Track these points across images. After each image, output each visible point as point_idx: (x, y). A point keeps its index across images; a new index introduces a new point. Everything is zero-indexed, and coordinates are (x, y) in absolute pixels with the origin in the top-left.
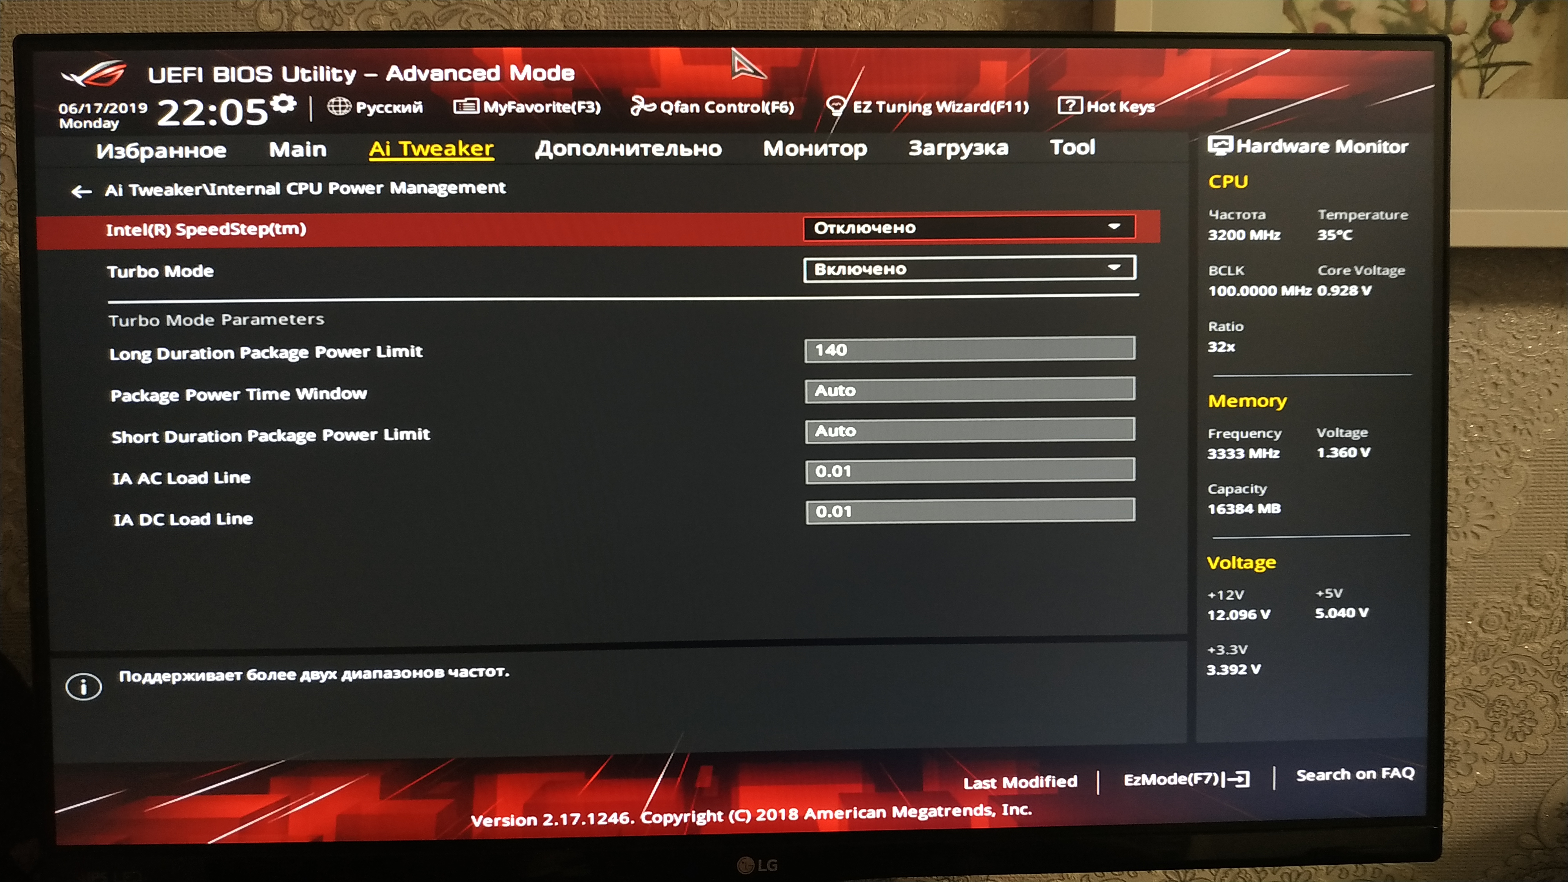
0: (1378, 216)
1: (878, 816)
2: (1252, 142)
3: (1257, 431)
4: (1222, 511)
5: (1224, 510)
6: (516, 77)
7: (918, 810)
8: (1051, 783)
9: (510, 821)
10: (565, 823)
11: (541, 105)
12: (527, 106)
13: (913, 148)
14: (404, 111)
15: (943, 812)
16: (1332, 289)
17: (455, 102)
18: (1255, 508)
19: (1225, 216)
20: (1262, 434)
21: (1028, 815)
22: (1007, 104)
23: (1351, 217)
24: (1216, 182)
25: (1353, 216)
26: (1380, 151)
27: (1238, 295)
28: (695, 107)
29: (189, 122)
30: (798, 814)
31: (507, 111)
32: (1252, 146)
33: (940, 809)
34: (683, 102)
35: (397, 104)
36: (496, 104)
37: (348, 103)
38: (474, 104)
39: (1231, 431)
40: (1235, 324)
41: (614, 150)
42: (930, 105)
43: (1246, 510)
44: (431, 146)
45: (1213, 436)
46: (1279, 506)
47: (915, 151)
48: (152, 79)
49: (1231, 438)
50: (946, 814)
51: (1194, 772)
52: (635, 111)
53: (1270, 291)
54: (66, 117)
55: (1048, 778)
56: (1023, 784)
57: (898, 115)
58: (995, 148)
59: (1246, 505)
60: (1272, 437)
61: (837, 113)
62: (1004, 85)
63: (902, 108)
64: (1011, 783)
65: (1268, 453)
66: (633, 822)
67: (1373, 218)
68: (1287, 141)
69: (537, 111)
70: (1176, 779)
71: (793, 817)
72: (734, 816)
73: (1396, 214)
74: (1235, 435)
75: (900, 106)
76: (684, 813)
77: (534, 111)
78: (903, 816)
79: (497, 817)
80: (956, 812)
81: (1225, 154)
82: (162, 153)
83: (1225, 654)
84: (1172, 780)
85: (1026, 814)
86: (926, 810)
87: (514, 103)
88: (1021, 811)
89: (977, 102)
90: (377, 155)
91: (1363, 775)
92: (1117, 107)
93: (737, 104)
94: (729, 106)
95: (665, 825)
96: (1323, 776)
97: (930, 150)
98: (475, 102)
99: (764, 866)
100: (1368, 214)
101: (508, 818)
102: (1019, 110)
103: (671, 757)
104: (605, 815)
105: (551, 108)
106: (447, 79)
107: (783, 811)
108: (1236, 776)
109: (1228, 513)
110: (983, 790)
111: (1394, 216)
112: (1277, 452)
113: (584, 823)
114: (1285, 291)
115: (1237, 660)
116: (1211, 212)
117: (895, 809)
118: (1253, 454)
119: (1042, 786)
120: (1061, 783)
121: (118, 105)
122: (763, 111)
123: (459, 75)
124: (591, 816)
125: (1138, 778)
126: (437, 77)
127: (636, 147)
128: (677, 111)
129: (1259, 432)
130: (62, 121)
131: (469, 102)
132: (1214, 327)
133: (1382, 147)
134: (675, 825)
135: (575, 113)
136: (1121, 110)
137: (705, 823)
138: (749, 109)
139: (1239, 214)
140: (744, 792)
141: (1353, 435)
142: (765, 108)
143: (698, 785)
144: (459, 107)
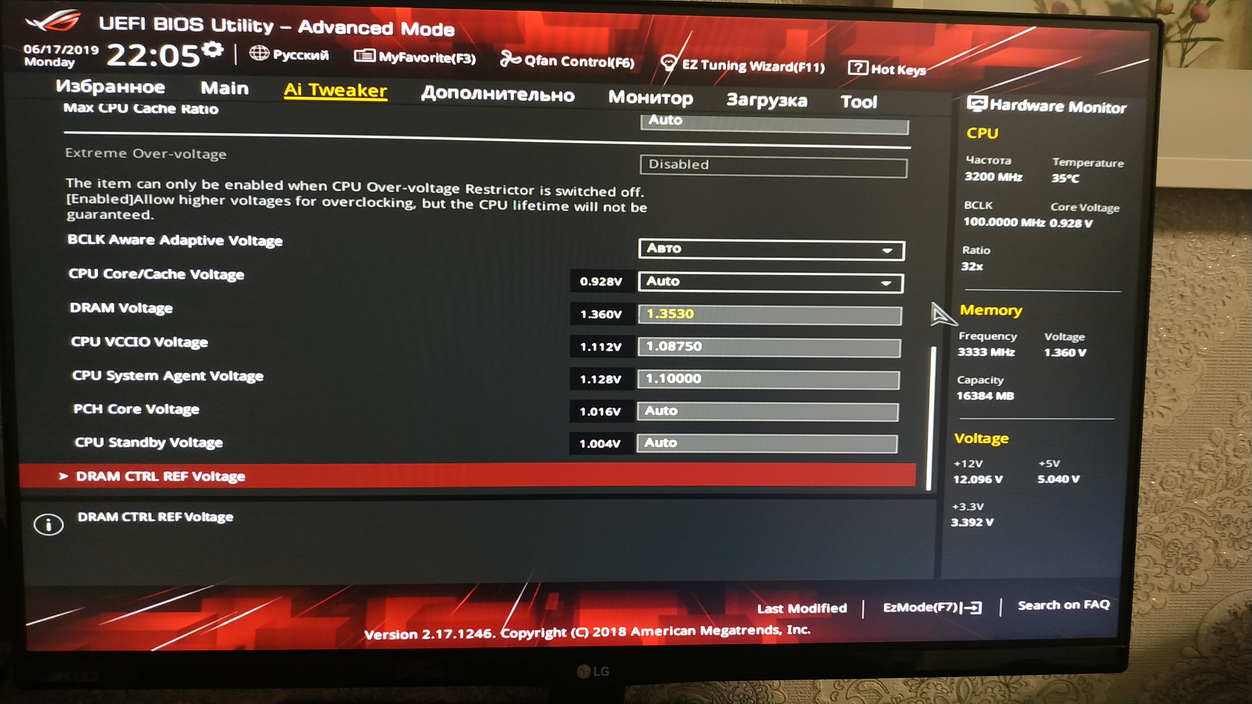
0: (1100, 164)
1: (689, 634)
2: (1003, 101)
3: (998, 334)
4: (967, 397)
5: (970, 396)
6: (406, 32)
7: (721, 629)
8: (826, 609)
9: (395, 635)
10: (440, 637)
11: (426, 56)
12: (415, 56)
13: (730, 99)
14: (313, 58)
15: (741, 631)
16: (1062, 222)
17: (355, 51)
18: (994, 395)
19: (979, 161)
20: (1001, 337)
21: (808, 634)
22: (807, 65)
23: (1079, 164)
24: (973, 133)
25: (1080, 163)
26: (1104, 112)
27: (987, 225)
28: (553, 61)
29: (134, 63)
30: (626, 631)
31: (398, 61)
32: (1002, 105)
33: (738, 628)
34: (543, 56)
35: (307, 52)
36: (389, 54)
37: (266, 50)
38: (371, 54)
39: (977, 334)
40: (984, 248)
41: (486, 95)
42: (745, 65)
43: (987, 397)
44: (335, 88)
45: (962, 338)
46: (1012, 394)
47: (732, 101)
48: (102, 27)
49: (977, 340)
50: (743, 633)
51: (938, 602)
52: (504, 63)
53: (1012, 222)
54: (31, 56)
55: (824, 605)
56: (805, 610)
57: (718, 72)
58: (797, 101)
59: (987, 393)
60: (1009, 339)
61: (670, 69)
62: (805, 49)
63: (722, 66)
64: (794, 609)
65: (1005, 352)
66: (494, 637)
67: (1096, 165)
68: (1031, 101)
69: (423, 61)
70: (924, 607)
71: (622, 633)
72: (576, 633)
73: (1114, 163)
74: (980, 337)
75: (720, 64)
76: (535, 630)
77: (420, 61)
78: (709, 634)
79: (386, 632)
80: (751, 631)
81: (981, 111)
82: (111, 88)
83: (966, 510)
84: (921, 608)
85: (806, 633)
86: (727, 629)
87: (404, 53)
88: (802, 630)
89: (783, 63)
90: (291, 94)
91: (1070, 606)
92: (896, 70)
93: (587, 59)
94: (581, 61)
95: (520, 639)
96: (1039, 606)
97: (744, 101)
98: (372, 52)
99: (598, 672)
100: (1092, 162)
101: (394, 633)
102: (817, 70)
103: (525, 586)
104: (472, 631)
105: (435, 59)
106: (349, 32)
107: (614, 629)
108: (971, 605)
109: (972, 399)
110: (772, 614)
111: (1113, 164)
112: (1013, 351)
113: (455, 637)
114: (1025, 223)
115: (975, 515)
116: (968, 158)
117: (703, 628)
118: (994, 352)
119: (819, 612)
120: (834, 609)
121: (74, 47)
122: (609, 66)
123: (359, 29)
124: (461, 632)
125: (894, 606)
126: (340, 30)
127: (504, 93)
128: (538, 64)
129: (999, 335)
130: (27, 59)
131: (367, 52)
132: (967, 251)
133: (1106, 108)
134: (528, 639)
135: (454, 63)
136: (899, 73)
137: (552, 638)
138: (597, 63)
139: (990, 159)
140: (584, 613)
141: (1073, 338)
142: (611, 63)
143: (547, 608)
144: (359, 56)
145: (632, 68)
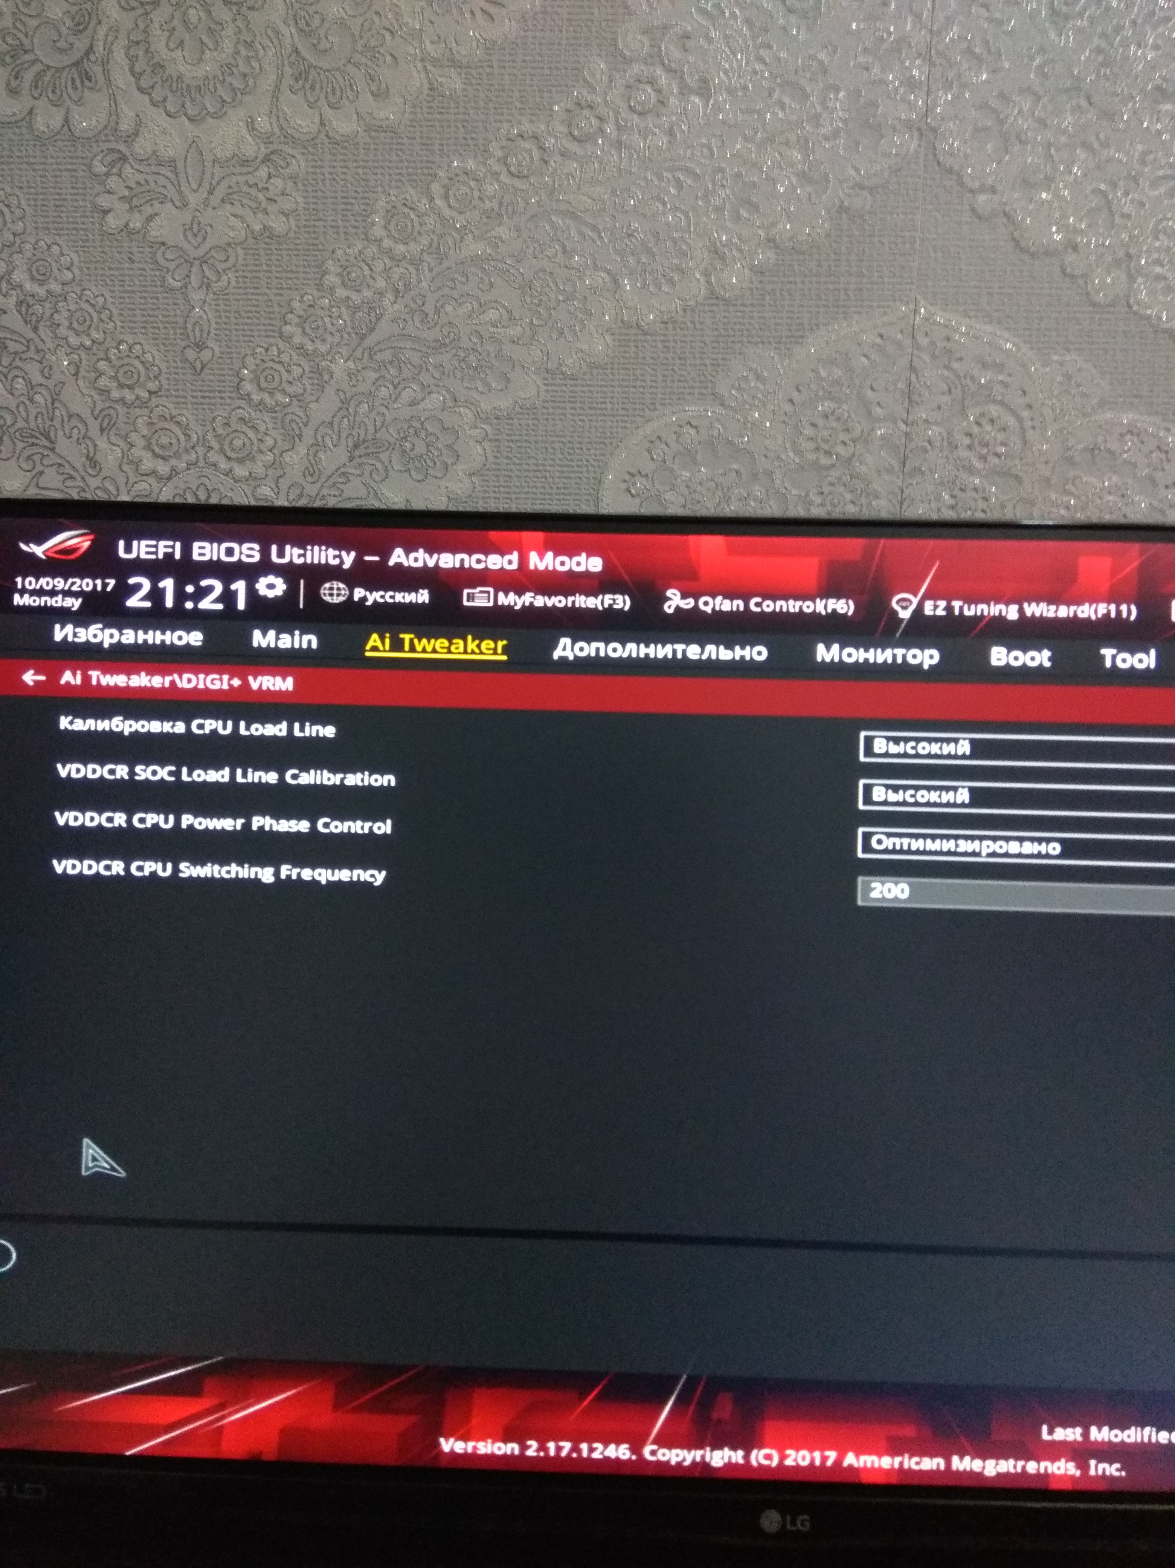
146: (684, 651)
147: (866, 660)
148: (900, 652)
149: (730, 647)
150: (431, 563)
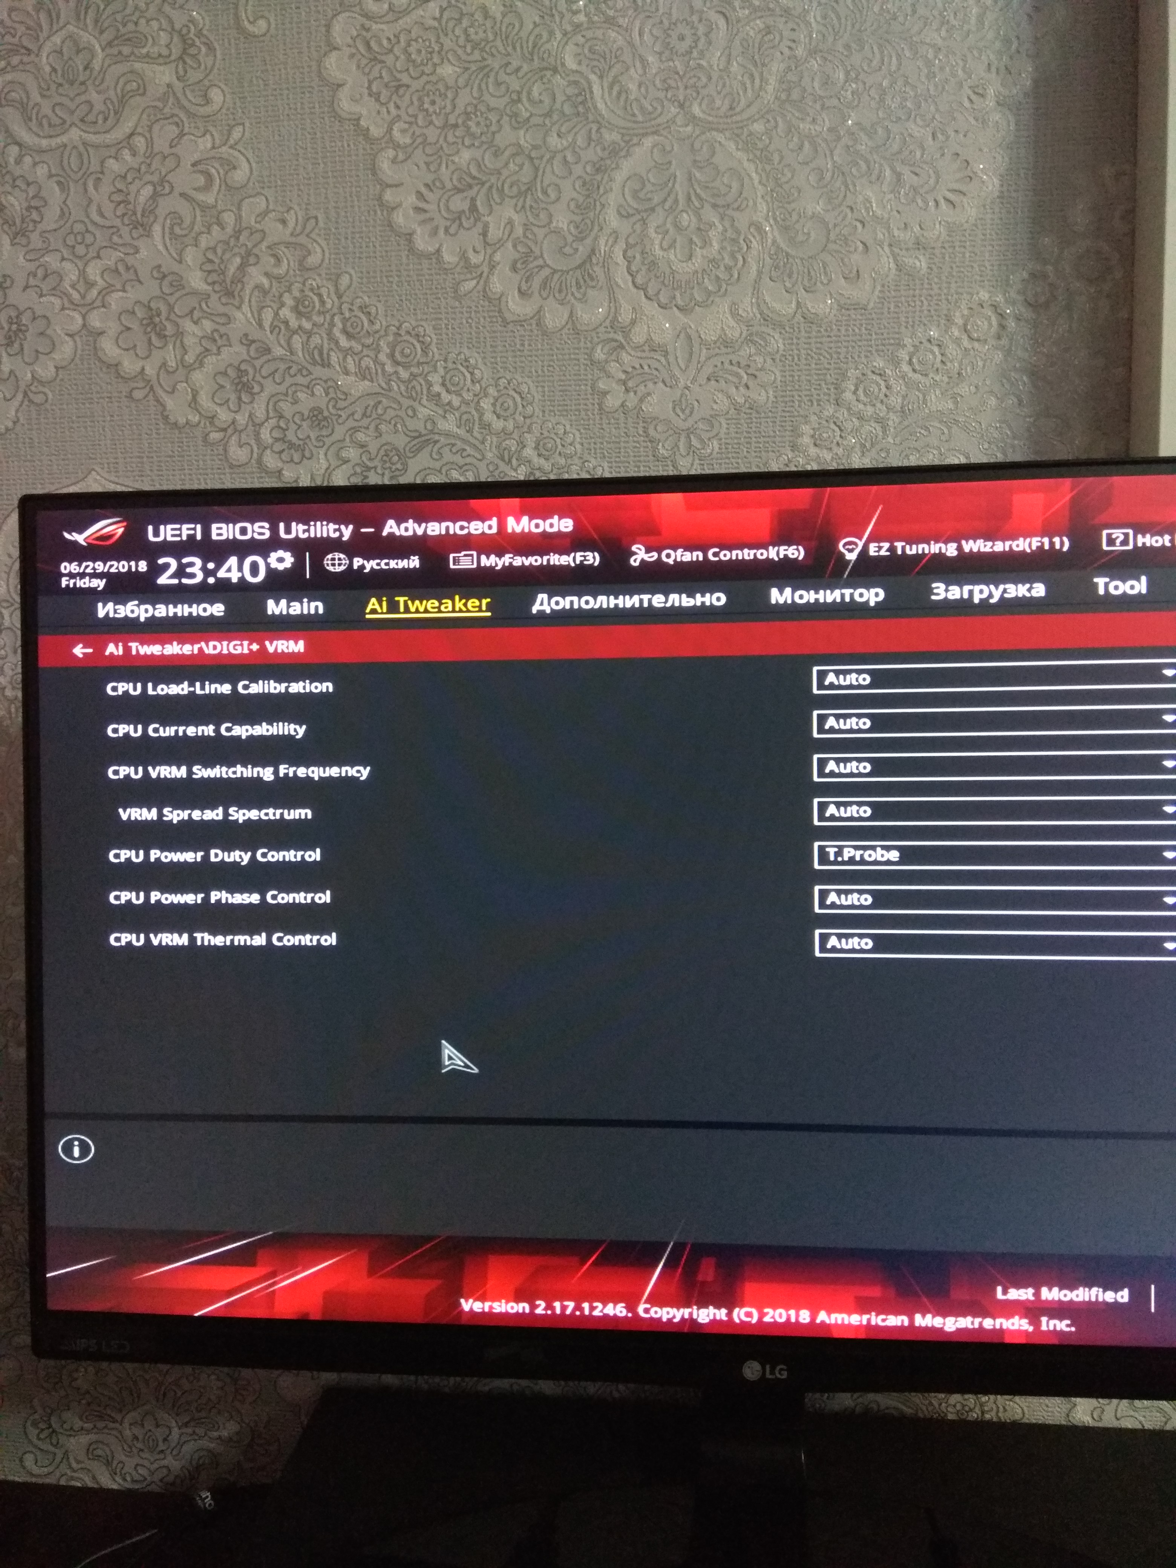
1: (899, 1324)
6: (513, 529)
7: (944, 1319)
8: (1097, 1296)
9: (501, 1306)
10: (558, 1312)
11: (538, 558)
12: (524, 558)
13: (935, 591)
14: (400, 566)
15: (973, 1323)
17: (452, 556)
21: (1071, 1331)
22: (1043, 540)
28: (698, 555)
29: (188, 579)
30: (810, 1316)
31: (504, 565)
33: (969, 1319)
34: (685, 550)
35: (393, 559)
36: (493, 557)
37: (344, 559)
38: (471, 558)
41: (613, 602)
42: (955, 545)
44: (427, 602)
47: (938, 594)
48: (151, 537)
50: (976, 1326)
52: (635, 561)
54: (69, 576)
55: (1094, 1290)
56: (1065, 1296)
57: (918, 557)
58: (1030, 590)
61: (852, 557)
62: (1040, 519)
63: (923, 549)
64: (1051, 1294)
66: (630, 1315)
69: (534, 564)
71: (804, 1319)
72: (740, 1314)
75: (921, 546)
76: (684, 1308)
77: (531, 564)
78: (927, 1326)
79: (488, 1301)
80: (988, 1323)
82: (161, 611)
85: (1068, 1329)
86: (953, 1319)
87: (511, 555)
88: (1063, 1325)
89: (1009, 540)
90: (374, 611)
92: (1172, 540)
93: (742, 550)
94: (734, 552)
95: (664, 1319)
97: (955, 593)
98: (472, 555)
99: (772, 1372)
101: (499, 1303)
102: (1058, 547)
103: (671, 1245)
104: (600, 1306)
105: (548, 560)
106: (443, 532)
107: (792, 1312)
110: (1018, 1300)
113: (578, 1313)
117: (918, 1317)
120: (1109, 1296)
121: (118, 563)
122: (771, 557)
123: (455, 528)
124: (586, 1305)
126: (433, 531)
127: (636, 598)
128: (679, 559)
130: (64, 580)
134: (676, 1320)
137: (707, 1321)
138: (755, 555)
140: (750, 1288)
142: (773, 553)
143: (700, 1278)
144: (455, 561)
145: (801, 558)
146: (650, 600)
147: (817, 600)
148: (847, 592)
149: (691, 595)
150: (420, 532)
